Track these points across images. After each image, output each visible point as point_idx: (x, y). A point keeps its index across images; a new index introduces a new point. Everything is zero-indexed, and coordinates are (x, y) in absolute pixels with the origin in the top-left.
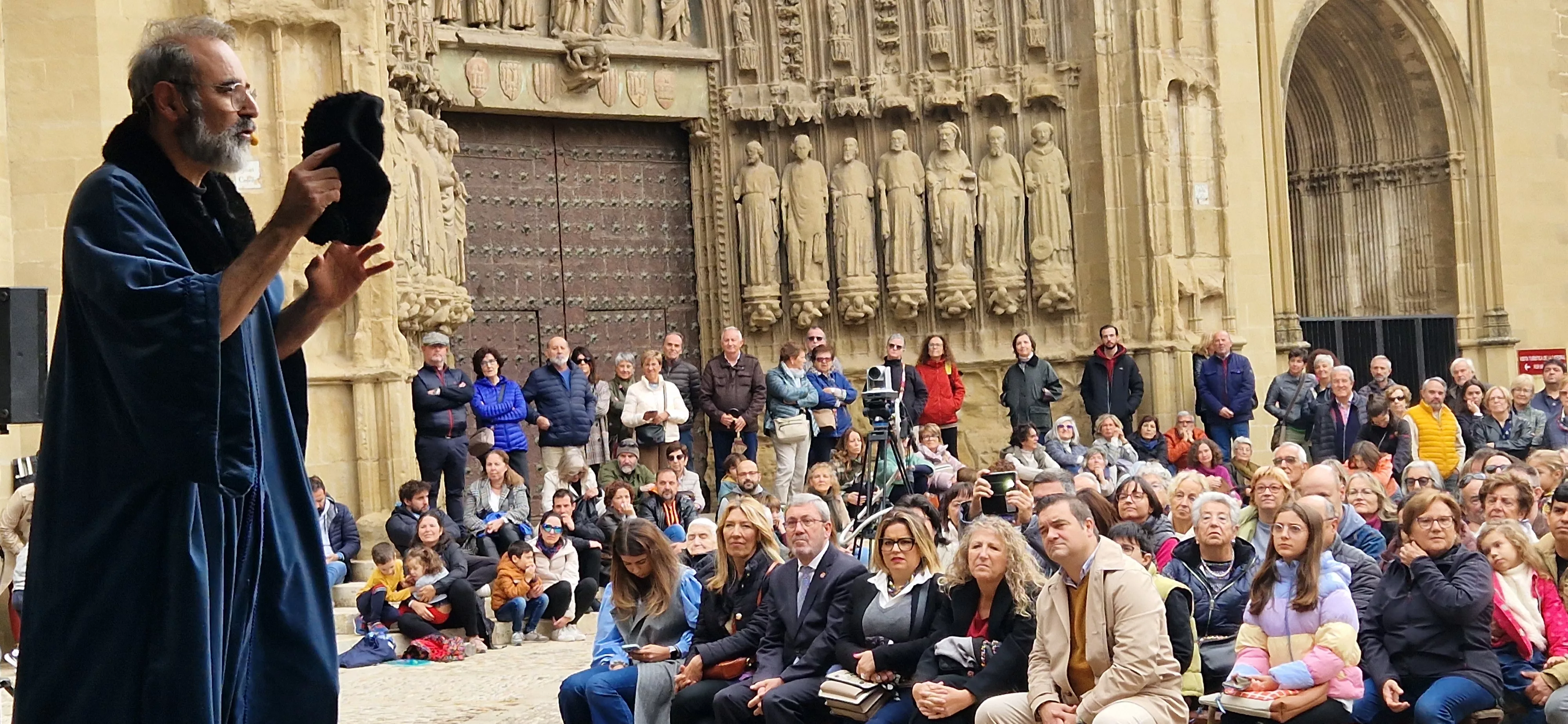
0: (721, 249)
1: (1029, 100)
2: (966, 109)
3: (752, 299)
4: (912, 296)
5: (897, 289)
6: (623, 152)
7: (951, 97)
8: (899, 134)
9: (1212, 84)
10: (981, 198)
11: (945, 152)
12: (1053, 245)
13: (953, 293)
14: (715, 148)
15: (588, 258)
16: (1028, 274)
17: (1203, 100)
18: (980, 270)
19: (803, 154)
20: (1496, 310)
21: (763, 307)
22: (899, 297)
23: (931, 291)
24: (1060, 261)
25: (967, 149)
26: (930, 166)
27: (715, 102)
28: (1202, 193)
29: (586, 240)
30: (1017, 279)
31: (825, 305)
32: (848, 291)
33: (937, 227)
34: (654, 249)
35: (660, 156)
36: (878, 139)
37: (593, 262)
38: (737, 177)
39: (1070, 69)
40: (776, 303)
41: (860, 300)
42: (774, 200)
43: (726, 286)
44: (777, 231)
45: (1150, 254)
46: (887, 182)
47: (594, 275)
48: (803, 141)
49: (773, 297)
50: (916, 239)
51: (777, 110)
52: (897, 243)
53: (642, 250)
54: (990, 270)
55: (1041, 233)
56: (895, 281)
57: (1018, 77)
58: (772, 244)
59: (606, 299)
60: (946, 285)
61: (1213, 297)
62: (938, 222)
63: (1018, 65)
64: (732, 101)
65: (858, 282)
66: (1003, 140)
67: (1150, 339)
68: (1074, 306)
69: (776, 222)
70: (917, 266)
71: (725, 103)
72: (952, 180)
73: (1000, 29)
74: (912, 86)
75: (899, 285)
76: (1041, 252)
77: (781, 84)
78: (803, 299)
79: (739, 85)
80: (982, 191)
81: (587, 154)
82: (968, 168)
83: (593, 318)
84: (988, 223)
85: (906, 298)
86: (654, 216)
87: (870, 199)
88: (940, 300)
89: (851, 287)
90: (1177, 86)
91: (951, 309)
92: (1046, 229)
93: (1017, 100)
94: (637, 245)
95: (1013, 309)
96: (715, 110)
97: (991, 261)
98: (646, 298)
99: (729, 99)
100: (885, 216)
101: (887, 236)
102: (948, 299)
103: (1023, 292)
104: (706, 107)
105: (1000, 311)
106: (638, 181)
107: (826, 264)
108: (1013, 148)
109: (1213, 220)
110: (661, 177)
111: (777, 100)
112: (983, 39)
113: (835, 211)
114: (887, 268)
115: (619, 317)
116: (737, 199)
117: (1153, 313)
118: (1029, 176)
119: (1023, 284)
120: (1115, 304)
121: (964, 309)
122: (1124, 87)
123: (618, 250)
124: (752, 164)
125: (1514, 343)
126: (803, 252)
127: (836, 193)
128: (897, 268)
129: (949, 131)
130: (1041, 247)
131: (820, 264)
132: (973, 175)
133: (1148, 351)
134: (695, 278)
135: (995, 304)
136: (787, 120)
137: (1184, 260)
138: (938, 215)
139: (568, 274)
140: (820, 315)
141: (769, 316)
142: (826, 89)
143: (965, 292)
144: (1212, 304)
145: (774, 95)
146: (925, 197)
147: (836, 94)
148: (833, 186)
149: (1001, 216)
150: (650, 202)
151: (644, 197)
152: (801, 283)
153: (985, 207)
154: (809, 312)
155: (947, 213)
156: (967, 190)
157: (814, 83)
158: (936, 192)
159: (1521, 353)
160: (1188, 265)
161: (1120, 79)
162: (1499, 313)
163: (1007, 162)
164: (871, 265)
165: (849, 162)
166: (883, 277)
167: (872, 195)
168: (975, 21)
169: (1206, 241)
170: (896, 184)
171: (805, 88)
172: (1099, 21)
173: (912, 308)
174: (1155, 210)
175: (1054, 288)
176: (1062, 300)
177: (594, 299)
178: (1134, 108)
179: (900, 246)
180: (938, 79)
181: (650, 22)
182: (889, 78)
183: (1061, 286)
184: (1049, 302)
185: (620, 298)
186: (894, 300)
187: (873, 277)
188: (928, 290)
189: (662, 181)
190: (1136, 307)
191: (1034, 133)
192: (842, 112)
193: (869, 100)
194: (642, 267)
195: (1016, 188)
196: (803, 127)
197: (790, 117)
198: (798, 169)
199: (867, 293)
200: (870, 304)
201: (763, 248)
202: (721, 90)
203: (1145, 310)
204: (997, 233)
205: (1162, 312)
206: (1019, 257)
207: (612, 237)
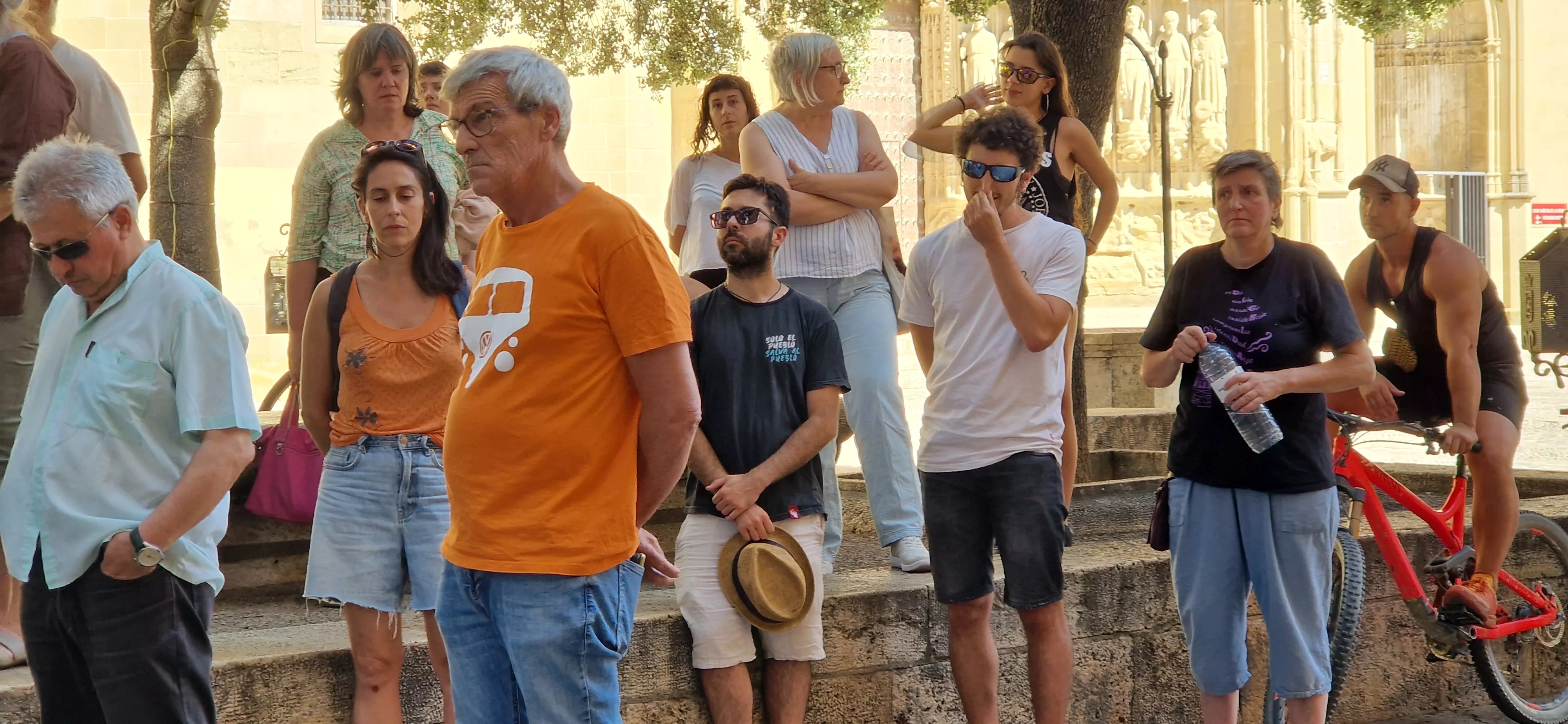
20: (1518, 170)
24: (1217, 121)
28: (1324, 71)
45: (1288, 119)
55: (1204, 98)
76: (1202, 112)
109: (1331, 93)
118: (1196, 52)
125: (1531, 198)
130: (1204, 109)
159: (1535, 206)
162: (1521, 173)
169: (1326, 109)
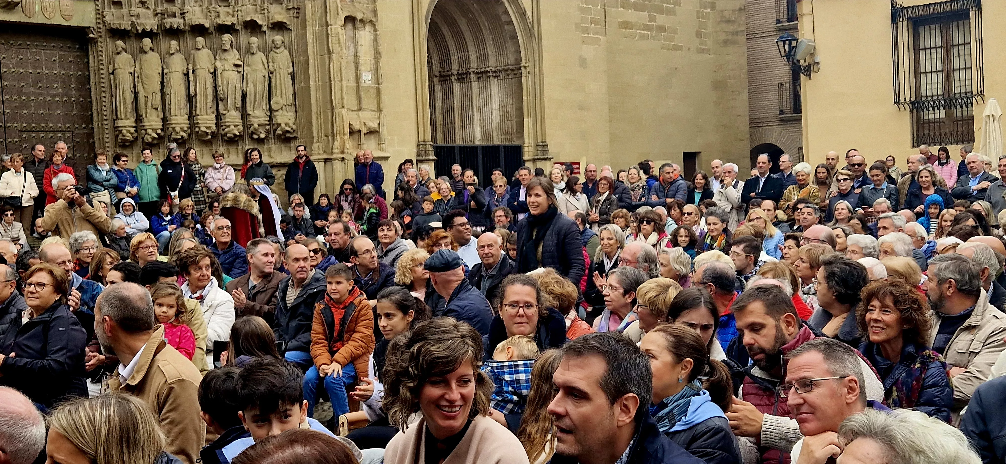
0: (104, 99)
1: (272, 24)
2: (238, 27)
3: (119, 127)
4: (207, 128)
5: (198, 123)
6: (45, 44)
7: (228, 21)
8: (200, 39)
9: (374, 20)
10: (245, 75)
11: (225, 50)
12: (282, 102)
13: (229, 126)
14: (100, 44)
15: (21, 103)
16: (270, 117)
17: (368, 28)
18: (244, 115)
19: (147, 48)
20: (542, 142)
21: (124, 132)
22: (200, 128)
24: (287, 111)
25: (238, 49)
26: (217, 57)
27: (99, 18)
28: (367, 77)
29: (20, 93)
30: (264, 120)
31: (159, 131)
32: (171, 124)
33: (220, 90)
34: (65, 99)
35: (70, 48)
36: (190, 43)
37: (24, 105)
38: (111, 61)
39: (294, 8)
40: (133, 130)
41: (178, 129)
42: (131, 73)
43: (106, 120)
44: (132, 89)
45: (333, 109)
46: (194, 65)
47: (25, 112)
48: (147, 41)
49: (130, 126)
50: (209, 97)
51: (133, 23)
52: (198, 99)
53: (57, 99)
54: (249, 115)
55: (277, 96)
56: (197, 119)
57: (266, 11)
58: (129, 97)
59: (33, 125)
60: (225, 122)
61: (372, 132)
62: (220, 88)
63: (266, 5)
64: (108, 18)
65: (177, 120)
66: (256, 45)
67: (332, 153)
68: (295, 135)
69: (132, 86)
70: (209, 111)
71: (104, 19)
72: (228, 66)
74: (209, 14)
75: (199, 121)
76: (276, 105)
77: (135, 11)
78: (146, 127)
79: (113, 10)
80: (246, 72)
81: (20, 44)
82: (238, 59)
83: (24, 136)
84: (248, 89)
85: (203, 129)
86: (65, 80)
87: (185, 74)
88: (223, 130)
89: (173, 122)
91: (228, 135)
92: (279, 94)
93: (265, 23)
94: (54, 96)
95: (262, 136)
96: (99, 23)
97: (249, 110)
98: (60, 125)
99: (107, 17)
100: (192, 84)
101: (193, 95)
102: (227, 130)
103: (268, 127)
104: (94, 21)
105: (255, 137)
106: (54, 60)
107: (160, 109)
108: (262, 48)
109: (373, 92)
110: (70, 59)
111: (133, 19)
113: (165, 80)
114: (194, 112)
115: (42, 135)
116: (111, 71)
117: (334, 140)
118: (271, 64)
119: (268, 123)
120: (315, 134)
121: (235, 136)
122: (320, 19)
123: (41, 98)
124: (119, 53)
125: (550, 159)
126: (146, 102)
127: (165, 71)
128: (198, 112)
129: (226, 39)
130: (276, 103)
131: (157, 109)
132: (240, 63)
133: (331, 160)
134: (92, 115)
135: (253, 133)
136: (137, 30)
137: (355, 112)
138: (220, 84)
139: (8, 111)
140: (156, 136)
141: (129, 137)
142: (161, 13)
143: (236, 126)
144: (372, 136)
145: (132, 16)
146: (214, 74)
147: (166, 16)
148: (164, 67)
149: (255, 86)
150: (63, 72)
151: (58, 70)
152: (145, 119)
153: (247, 81)
154: (150, 135)
155: (225, 83)
156: (238, 71)
157: (155, 10)
158: (219, 72)
160: (358, 115)
161: (318, 14)
162: (544, 144)
163: (259, 56)
164: (185, 111)
165: (173, 54)
166: (191, 117)
167: (185, 72)
170: (198, 67)
171: (150, 13)
173: (207, 134)
174: (335, 86)
175: (283, 125)
176: (288, 132)
177: (25, 125)
178: (325, 30)
179: (199, 101)
180: (222, 10)
182: (197, 9)
183: (286, 124)
184: (281, 132)
185: (43, 125)
186: (197, 129)
187: (186, 117)
188: (216, 124)
189: (71, 61)
190: (326, 136)
191: (273, 42)
192: (168, 26)
193: (185, 20)
194: (57, 108)
195: (264, 71)
196: (146, 34)
197: (138, 28)
198: (144, 57)
199: (182, 125)
200: (185, 131)
201: (124, 99)
202: (102, 12)
203: (330, 138)
204: (253, 95)
205: (339, 139)
206: (264, 107)
207: (38, 91)
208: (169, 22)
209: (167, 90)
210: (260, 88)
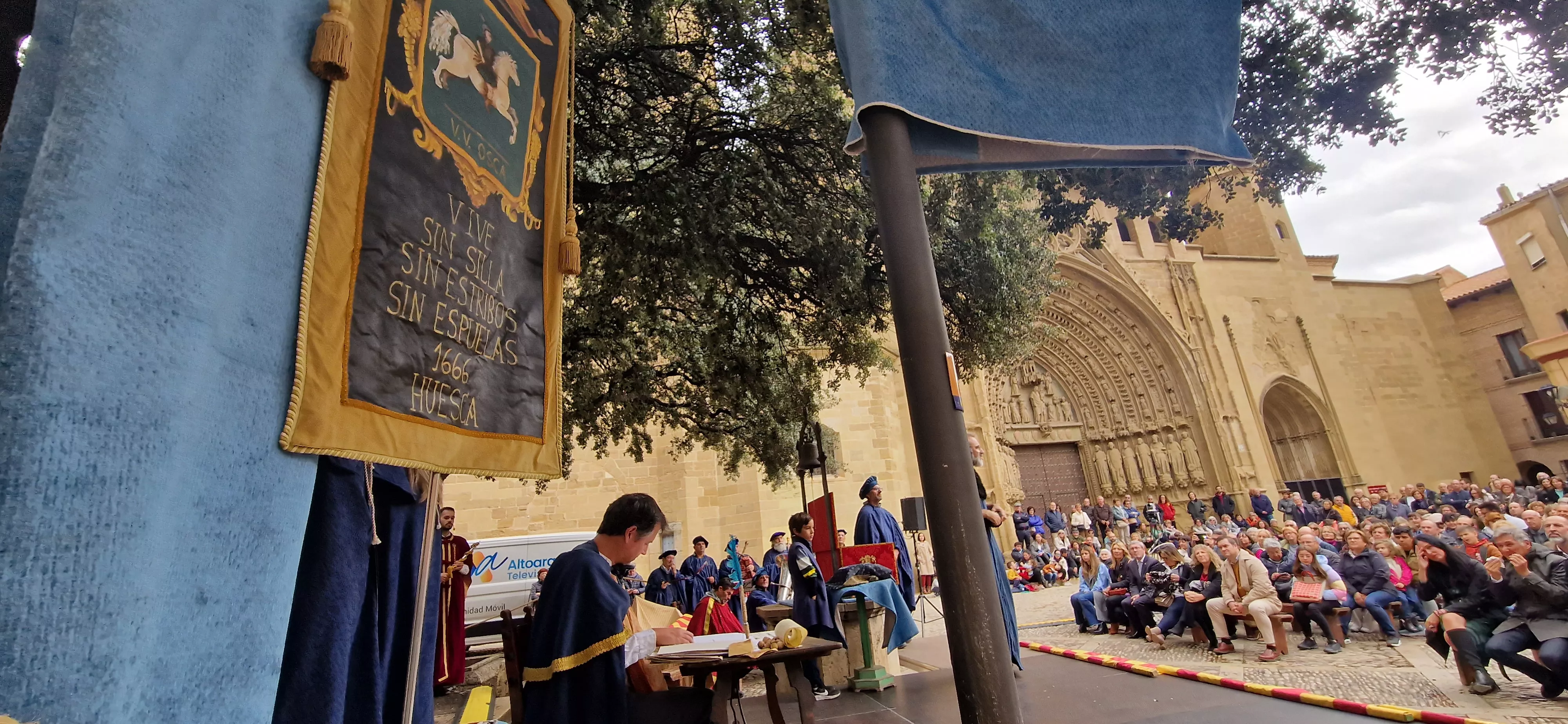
0: (1093, 475)
1: (1178, 426)
2: (1159, 430)
4: (1153, 484)
5: (1147, 482)
6: (1060, 452)
7: (1154, 428)
8: (1140, 439)
9: (1237, 416)
10: (1169, 455)
11: (1155, 443)
12: (1195, 466)
13: (1165, 482)
14: (1085, 448)
15: (1055, 480)
16: (1189, 475)
17: (1235, 421)
18: (1173, 475)
19: (1112, 447)
20: (1355, 474)
22: (1148, 484)
23: (1159, 482)
24: (1198, 470)
25: (1162, 442)
26: (1151, 448)
27: (1083, 436)
28: (1241, 448)
29: (1053, 476)
30: (1186, 477)
33: (1157, 464)
34: (1073, 477)
35: (1070, 452)
36: (1133, 441)
38: (1093, 456)
39: (1190, 416)
40: (1111, 489)
41: (1136, 486)
42: (1105, 461)
43: (1096, 485)
44: (1108, 469)
45: (1228, 466)
46: (1139, 452)
47: (1057, 485)
48: (1111, 444)
49: (1110, 487)
50: (1151, 467)
51: (1102, 436)
53: (1070, 477)
54: (1176, 475)
55: (1191, 463)
56: (1147, 480)
57: (1173, 420)
58: (1107, 472)
59: (1061, 491)
60: (1163, 480)
61: (1251, 477)
62: (1157, 462)
63: (1173, 417)
65: (1135, 481)
66: (1172, 438)
68: (1206, 483)
69: (1107, 467)
70: (1152, 475)
72: (1159, 450)
73: (1165, 408)
74: (1141, 426)
77: (1102, 429)
78: (1119, 487)
79: (1090, 431)
80: (1169, 453)
81: (1050, 453)
82: (1163, 447)
84: (1173, 461)
85: (1151, 484)
86: (1071, 468)
87: (1135, 458)
88: (1162, 484)
89: (1133, 483)
90: (1225, 418)
93: (1175, 426)
96: (1084, 438)
97: (1176, 472)
98: (1072, 490)
99: (1087, 435)
100: (1140, 463)
101: (1141, 467)
102: (1164, 484)
103: (1188, 480)
104: (1081, 438)
106: (1065, 459)
108: (1176, 440)
110: (1072, 458)
111: (1101, 434)
112: (1160, 411)
113: (1125, 462)
114: (1144, 477)
115: (1065, 495)
116: (1094, 461)
117: (1233, 484)
118: (1183, 447)
119: (1188, 478)
121: (1170, 486)
122: (1208, 420)
123: (1062, 477)
124: (1097, 452)
125: (1365, 484)
126: (1117, 474)
127: (1124, 457)
128: (1146, 476)
129: (1155, 437)
130: (1192, 467)
131: (1123, 477)
132: (1165, 448)
134: (1086, 483)
135: (1180, 484)
137: (1240, 467)
138: (1156, 460)
139: (1050, 485)
142: (1115, 429)
143: (1169, 481)
144: (1253, 480)
145: (1100, 432)
146: (1151, 455)
147: (1119, 430)
148: (1122, 455)
149: (1176, 459)
150: (1069, 464)
151: (1067, 463)
152: (1118, 482)
153: (1171, 457)
155: (1159, 460)
156: (1164, 453)
157: (1111, 428)
158: (1154, 454)
160: (1242, 469)
161: (1206, 418)
162: (1357, 475)
163: (1175, 444)
164: (1138, 476)
165: (1126, 449)
166: (1143, 479)
168: (1157, 406)
169: (1246, 460)
170: (1142, 453)
171: (1109, 429)
172: (1196, 402)
173: (1153, 487)
174: (1227, 454)
175: (1198, 478)
176: (1201, 481)
178: (1213, 425)
179: (1146, 470)
180: (1149, 423)
181: (1062, 417)
182: (1134, 424)
183: (1200, 478)
184: (1197, 482)
185: (1065, 490)
187: (1140, 479)
188: (1157, 481)
191: (1182, 435)
192: (1121, 435)
193: (1129, 431)
194: (1070, 481)
195: (1180, 451)
196: (1110, 440)
197: (1106, 438)
198: (1111, 452)
199: (1139, 484)
200: (1140, 486)
201: (1104, 474)
202: (1084, 433)
203: (1230, 482)
204: (1176, 464)
205: (1236, 483)
206: (1185, 470)
207: (1060, 474)
208: (1121, 433)
209: (1126, 467)
210: (1179, 461)
